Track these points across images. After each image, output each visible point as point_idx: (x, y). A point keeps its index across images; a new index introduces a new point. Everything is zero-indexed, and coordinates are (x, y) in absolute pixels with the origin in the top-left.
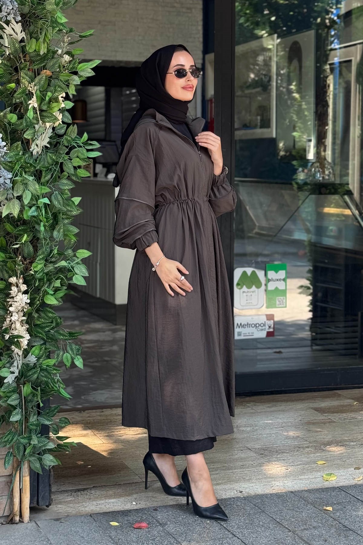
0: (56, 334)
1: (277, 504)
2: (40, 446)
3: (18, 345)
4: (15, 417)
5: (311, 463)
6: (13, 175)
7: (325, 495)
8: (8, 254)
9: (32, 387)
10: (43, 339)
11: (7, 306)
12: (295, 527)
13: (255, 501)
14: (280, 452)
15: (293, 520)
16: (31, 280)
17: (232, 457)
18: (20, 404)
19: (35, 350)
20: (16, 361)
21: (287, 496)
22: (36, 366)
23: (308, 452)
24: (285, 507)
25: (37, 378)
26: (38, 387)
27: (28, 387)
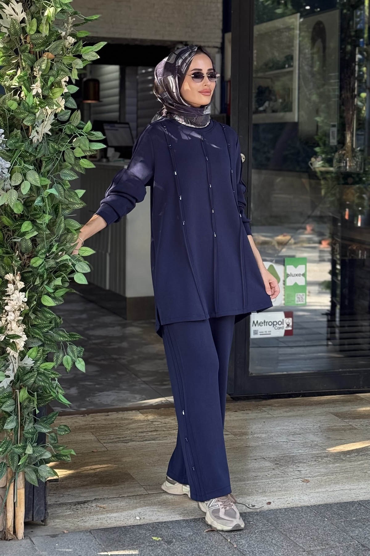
0: (55, 335)
1: (292, 520)
2: (36, 456)
3: (14, 346)
4: (10, 425)
5: (329, 474)
6: (11, 165)
7: (343, 511)
8: (4, 249)
9: (28, 392)
10: (41, 340)
11: (3, 305)
12: (310, 546)
13: (268, 517)
14: (296, 461)
15: (308, 538)
16: (29, 277)
17: (245, 467)
18: (15, 411)
19: (32, 352)
20: (12, 364)
21: (302, 511)
22: (33, 369)
23: (326, 462)
24: (300, 523)
25: (35, 382)
26: (34, 392)
27: (24, 392)
